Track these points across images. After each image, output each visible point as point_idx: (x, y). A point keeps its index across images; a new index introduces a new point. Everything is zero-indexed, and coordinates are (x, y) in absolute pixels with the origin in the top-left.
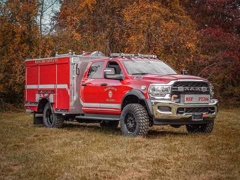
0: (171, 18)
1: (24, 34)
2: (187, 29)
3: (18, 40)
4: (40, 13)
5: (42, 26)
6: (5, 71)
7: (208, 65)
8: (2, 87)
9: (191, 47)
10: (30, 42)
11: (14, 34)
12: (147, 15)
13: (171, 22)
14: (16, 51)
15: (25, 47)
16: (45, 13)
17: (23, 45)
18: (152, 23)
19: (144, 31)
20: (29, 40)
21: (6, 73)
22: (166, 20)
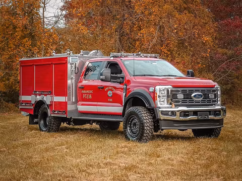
0: (185, 9)
1: (26, 28)
2: (202, 20)
3: (19, 34)
4: (43, 5)
5: (45, 19)
6: (6, 68)
7: (226, 60)
8: (2, 85)
9: (207, 41)
10: (32, 36)
11: (15, 28)
12: (159, 6)
13: (186, 14)
14: (17, 46)
15: (27, 42)
16: (48, 5)
17: (25, 40)
18: (164, 15)
19: (155, 24)
20: (31, 34)
21: (7, 71)
22: (180, 11)
